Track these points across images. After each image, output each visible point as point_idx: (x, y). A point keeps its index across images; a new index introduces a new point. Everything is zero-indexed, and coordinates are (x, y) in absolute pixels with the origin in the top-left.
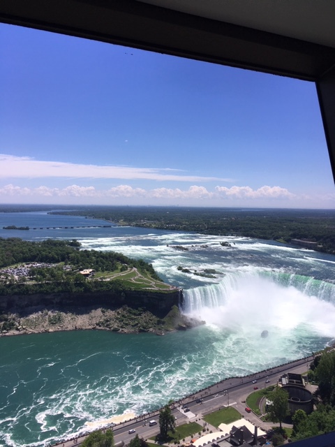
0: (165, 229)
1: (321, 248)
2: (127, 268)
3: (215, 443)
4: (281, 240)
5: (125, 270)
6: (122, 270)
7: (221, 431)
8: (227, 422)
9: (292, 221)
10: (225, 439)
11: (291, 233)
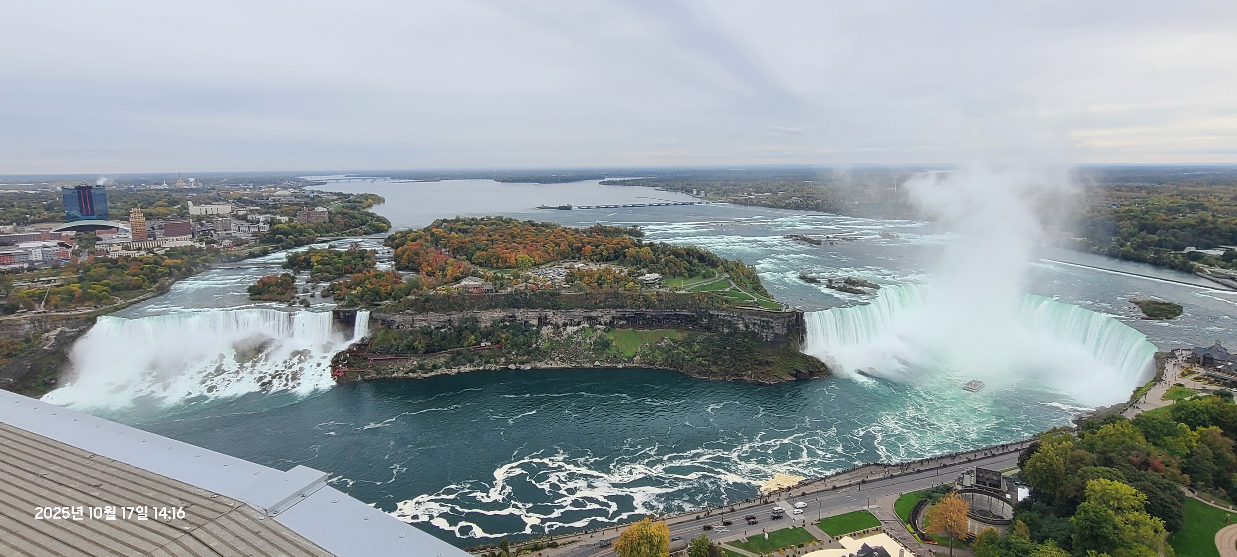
0: (785, 208)
2: (714, 274)
5: (710, 277)
6: (704, 277)
7: (843, 547)
8: (855, 535)
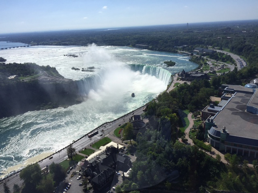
1: (151, 48)
2: (39, 72)
3: (98, 156)
4: (130, 46)
6: (36, 74)
7: (101, 150)
8: (104, 145)
9: (136, 34)
10: (103, 154)
11: (136, 41)
